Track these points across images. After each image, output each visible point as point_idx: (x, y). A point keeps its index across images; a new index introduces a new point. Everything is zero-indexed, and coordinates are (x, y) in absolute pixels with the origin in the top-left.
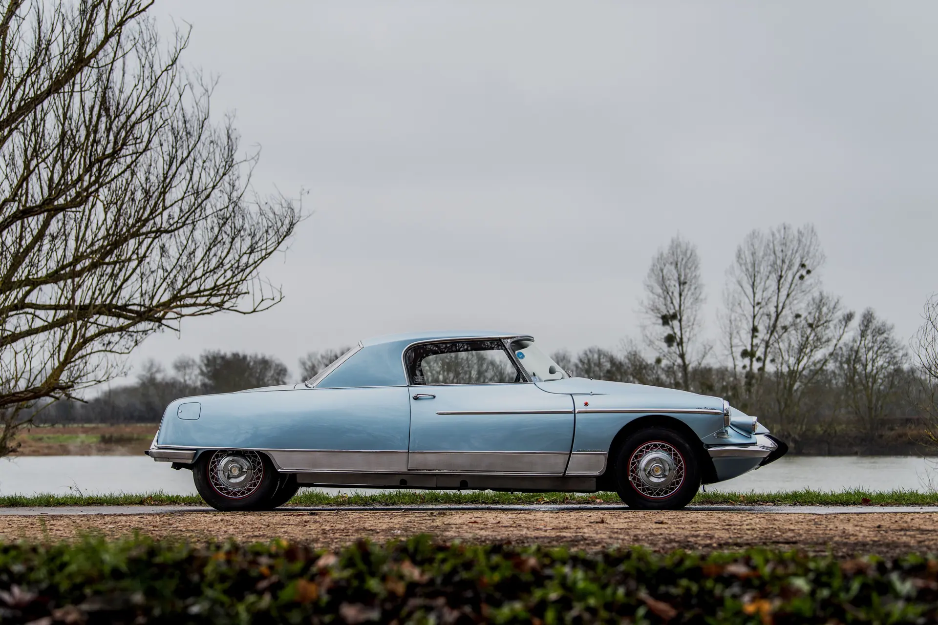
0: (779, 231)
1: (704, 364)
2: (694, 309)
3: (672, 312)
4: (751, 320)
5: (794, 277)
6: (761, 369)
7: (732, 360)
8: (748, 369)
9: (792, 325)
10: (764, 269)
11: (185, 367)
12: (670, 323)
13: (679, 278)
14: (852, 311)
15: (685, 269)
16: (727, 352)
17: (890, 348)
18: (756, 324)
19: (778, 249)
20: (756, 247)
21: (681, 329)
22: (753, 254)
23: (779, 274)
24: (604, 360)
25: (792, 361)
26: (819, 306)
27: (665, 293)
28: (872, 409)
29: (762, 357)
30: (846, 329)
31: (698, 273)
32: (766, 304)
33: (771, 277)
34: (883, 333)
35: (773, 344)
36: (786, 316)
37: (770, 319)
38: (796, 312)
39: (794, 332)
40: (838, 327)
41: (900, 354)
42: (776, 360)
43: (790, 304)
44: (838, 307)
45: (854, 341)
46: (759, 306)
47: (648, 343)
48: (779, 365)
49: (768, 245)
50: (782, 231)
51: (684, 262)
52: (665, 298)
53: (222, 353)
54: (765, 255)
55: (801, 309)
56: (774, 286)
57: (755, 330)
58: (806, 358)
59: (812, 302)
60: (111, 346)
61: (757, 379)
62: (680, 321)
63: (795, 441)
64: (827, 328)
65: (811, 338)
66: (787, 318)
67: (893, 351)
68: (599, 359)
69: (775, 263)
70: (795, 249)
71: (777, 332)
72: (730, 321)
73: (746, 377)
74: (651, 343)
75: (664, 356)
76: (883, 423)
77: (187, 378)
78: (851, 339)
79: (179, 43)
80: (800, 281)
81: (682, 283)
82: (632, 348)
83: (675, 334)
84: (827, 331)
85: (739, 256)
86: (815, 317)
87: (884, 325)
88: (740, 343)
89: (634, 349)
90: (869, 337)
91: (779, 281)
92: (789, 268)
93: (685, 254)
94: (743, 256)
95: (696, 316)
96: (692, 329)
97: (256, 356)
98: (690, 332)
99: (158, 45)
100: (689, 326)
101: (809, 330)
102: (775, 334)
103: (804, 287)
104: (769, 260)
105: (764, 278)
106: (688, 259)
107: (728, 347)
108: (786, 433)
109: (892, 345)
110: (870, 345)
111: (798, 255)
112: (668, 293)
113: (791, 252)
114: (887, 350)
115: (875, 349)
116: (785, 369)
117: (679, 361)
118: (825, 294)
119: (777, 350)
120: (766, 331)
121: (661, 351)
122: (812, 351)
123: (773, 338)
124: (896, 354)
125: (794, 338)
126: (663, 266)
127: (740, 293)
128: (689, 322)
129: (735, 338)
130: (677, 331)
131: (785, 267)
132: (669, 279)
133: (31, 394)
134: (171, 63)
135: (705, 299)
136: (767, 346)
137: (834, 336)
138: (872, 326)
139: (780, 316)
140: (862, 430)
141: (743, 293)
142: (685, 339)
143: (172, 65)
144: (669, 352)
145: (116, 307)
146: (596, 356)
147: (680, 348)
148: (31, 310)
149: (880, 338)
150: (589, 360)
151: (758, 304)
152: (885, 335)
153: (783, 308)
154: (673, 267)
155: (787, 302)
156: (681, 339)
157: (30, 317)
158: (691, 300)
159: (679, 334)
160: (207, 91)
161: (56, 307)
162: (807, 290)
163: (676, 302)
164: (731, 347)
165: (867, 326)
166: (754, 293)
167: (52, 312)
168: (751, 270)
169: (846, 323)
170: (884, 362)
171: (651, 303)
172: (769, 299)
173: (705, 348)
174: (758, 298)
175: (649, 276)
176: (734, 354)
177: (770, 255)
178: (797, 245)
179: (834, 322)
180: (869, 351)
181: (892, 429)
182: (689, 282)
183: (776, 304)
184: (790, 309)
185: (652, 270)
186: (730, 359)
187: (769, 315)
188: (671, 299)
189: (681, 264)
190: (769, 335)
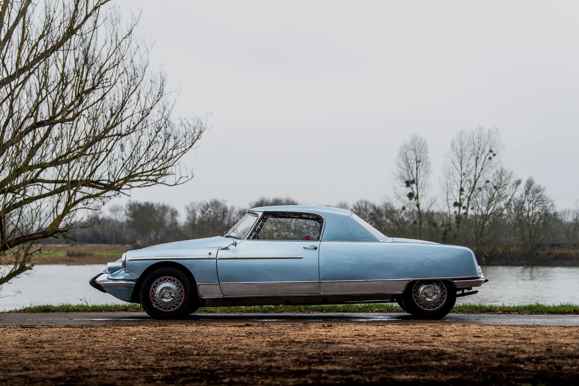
0: (477, 130)
1: (431, 210)
2: (425, 178)
3: (412, 179)
4: (459, 184)
5: (485, 159)
6: (466, 214)
7: (448, 208)
8: (458, 213)
9: (484, 187)
10: (467, 153)
11: (116, 211)
12: (411, 185)
13: (416, 159)
14: (520, 179)
15: (420, 153)
16: (445, 204)
17: (543, 201)
18: (462, 186)
19: (476, 141)
20: (463, 140)
21: (417, 190)
22: (461, 144)
23: (477, 156)
24: (369, 207)
25: (484, 209)
26: (500, 176)
27: (408, 168)
28: (532, 238)
29: (466, 206)
30: (517, 190)
31: (428, 155)
32: (469, 174)
33: (472, 158)
34: (539, 192)
35: (472, 199)
36: (480, 181)
37: (471, 184)
38: (487, 179)
39: (485, 191)
40: (512, 188)
41: (549, 205)
42: (475, 208)
43: (483, 174)
44: (512, 176)
45: (522, 197)
46: (465, 176)
47: (397, 197)
48: (476, 211)
49: (470, 139)
50: (479, 131)
51: (419, 149)
52: (408, 171)
53: (139, 202)
54: (468, 144)
55: (490, 177)
56: (474, 164)
57: (462, 190)
58: (492, 207)
59: (496, 173)
60: (88, 205)
61: (463, 220)
62: (417, 184)
63: (486, 257)
64: (505, 189)
65: (495, 195)
66: (481, 183)
67: (545, 202)
68: (366, 206)
69: (474, 149)
70: (486, 141)
71: (475, 191)
72: (447, 185)
73: (456, 218)
74: (399, 198)
75: (407, 205)
76: (539, 246)
77: (117, 217)
78: (520, 195)
79: (133, 22)
80: (489, 161)
81: (418, 162)
82: (388, 200)
83: (414, 192)
84: (505, 191)
85: (452, 146)
86: (498, 182)
87: (539, 187)
88: (453, 198)
89: (389, 201)
90: (531, 195)
91: (477, 160)
92: (483, 152)
93: (420, 144)
94: (455, 146)
95: (426, 181)
96: (424, 189)
97: (159, 204)
98: (423, 191)
99: (121, 23)
100: (422, 187)
101: (494, 190)
102: (474, 192)
103: (492, 164)
104: (470, 148)
105: (468, 159)
106: (422, 147)
107: (446, 200)
108: (480, 252)
109: (544, 199)
110: (531, 199)
111: (488, 145)
112: (409, 168)
113: (484, 142)
114: (541, 202)
115: (534, 201)
116: (480, 213)
117: (416, 208)
118: (504, 168)
119: (475, 202)
120: (468, 191)
121: (405, 202)
122: (496, 203)
123: (472, 195)
124: (546, 204)
125: (485, 195)
126: (407, 151)
127: (453, 168)
128: (422, 185)
129: (450, 194)
130: (415, 190)
131: (480, 152)
132: (410, 159)
133: (42, 235)
134: (128, 33)
135: (432, 171)
136: (469, 200)
137: (509, 194)
138: (532, 188)
139: (477, 182)
140: (526, 250)
141: (455, 167)
142: (419, 196)
143: (129, 35)
144: (410, 203)
145: (93, 182)
146: (364, 205)
147: (417, 200)
148: (41, 184)
149: (537, 195)
150: (359, 207)
151: (464, 174)
152: (540, 193)
153: (479, 177)
154: (412, 152)
155: (481, 173)
156: (417, 195)
157: (40, 187)
158: (423, 172)
159: (416, 192)
160: (147, 49)
161: (56, 182)
162: (494, 166)
163: (414, 173)
164: (448, 200)
165: (529, 188)
166: (461, 168)
167: (53, 185)
168: (459, 154)
169: (517, 186)
170: (540, 209)
171: (400, 173)
172: (470, 171)
173: (432, 201)
174: (464, 171)
175: (398, 157)
176: (449, 205)
177: (471, 145)
178: (487, 139)
179: (510, 185)
180: (530, 203)
181: (544, 250)
182: (422, 161)
183: (474, 175)
184: (483, 177)
185: (400, 153)
186: (447, 208)
187: (470, 181)
188: (411, 171)
189: (417, 150)
190: (470, 193)
